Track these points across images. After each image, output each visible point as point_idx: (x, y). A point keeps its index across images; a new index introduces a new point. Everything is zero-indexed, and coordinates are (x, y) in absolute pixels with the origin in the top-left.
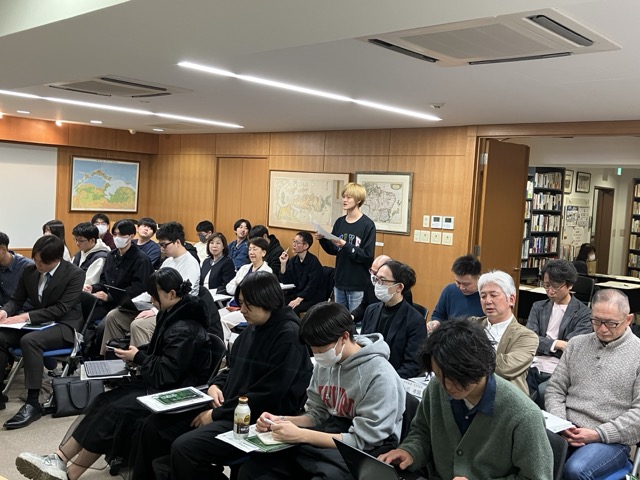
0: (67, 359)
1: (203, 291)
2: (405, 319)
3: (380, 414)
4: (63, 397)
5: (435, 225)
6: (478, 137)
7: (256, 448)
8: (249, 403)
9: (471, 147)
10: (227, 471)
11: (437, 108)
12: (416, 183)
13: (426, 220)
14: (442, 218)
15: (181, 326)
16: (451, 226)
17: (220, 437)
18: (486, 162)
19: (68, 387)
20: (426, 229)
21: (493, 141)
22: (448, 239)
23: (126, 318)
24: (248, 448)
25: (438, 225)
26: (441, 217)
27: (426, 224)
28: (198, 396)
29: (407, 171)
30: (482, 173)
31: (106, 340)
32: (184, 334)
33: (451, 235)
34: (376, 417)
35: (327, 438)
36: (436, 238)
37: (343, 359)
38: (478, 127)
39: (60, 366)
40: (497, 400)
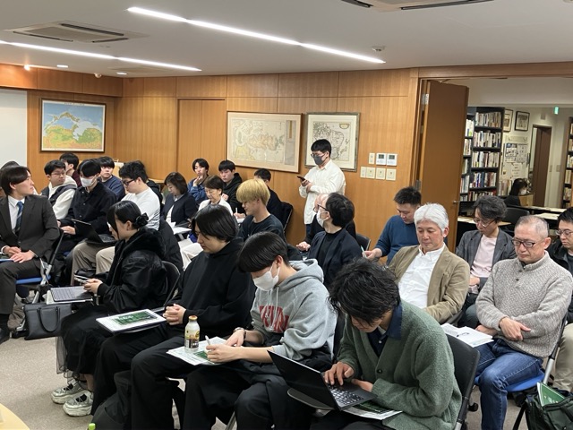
0: (37, 287)
3: (309, 327)
4: (34, 322)
5: (379, 161)
6: (419, 79)
7: (204, 362)
9: (413, 88)
10: (182, 385)
11: (379, 50)
12: (363, 123)
13: (372, 157)
14: (386, 155)
15: (137, 256)
16: (394, 162)
17: (171, 352)
18: (427, 103)
19: (39, 312)
20: (371, 166)
21: (433, 82)
22: (391, 175)
24: (194, 360)
25: (383, 162)
26: (385, 154)
27: (371, 161)
28: (152, 317)
29: (355, 111)
30: (423, 113)
31: (75, 270)
32: (140, 263)
33: (394, 171)
34: (304, 330)
36: (380, 174)
38: (419, 69)
39: (32, 293)
40: (404, 325)
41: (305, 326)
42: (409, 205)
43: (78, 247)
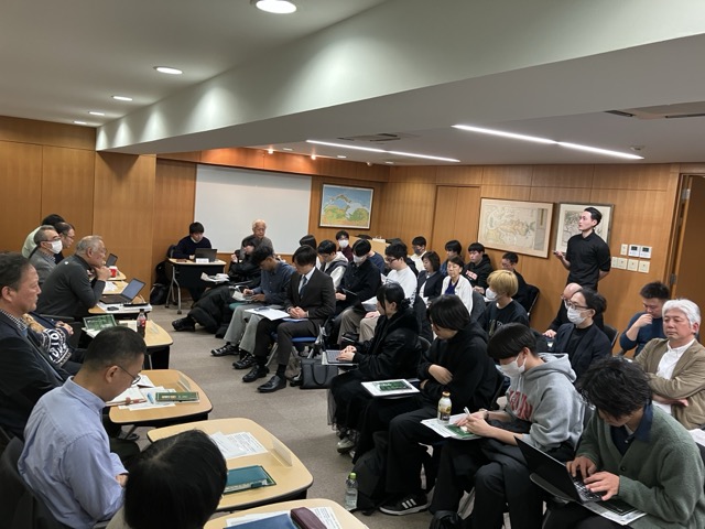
0: (312, 345)
1: (418, 299)
2: (592, 341)
3: (552, 423)
4: (308, 374)
5: (632, 253)
6: (680, 174)
7: (453, 435)
8: (450, 397)
9: (673, 183)
10: (430, 450)
11: (638, 150)
12: (616, 214)
13: (624, 249)
14: (640, 247)
15: (398, 334)
16: (648, 255)
17: (424, 422)
18: (688, 197)
19: (312, 366)
20: (623, 256)
21: (697, 178)
22: (645, 267)
23: (356, 316)
24: (446, 433)
25: (636, 254)
26: (638, 247)
27: (623, 252)
28: (408, 388)
29: (609, 202)
30: (683, 206)
31: (342, 332)
32: (401, 340)
33: (648, 263)
34: (547, 425)
35: (510, 435)
36: (633, 266)
37: (526, 370)
38: (681, 164)
39: (307, 348)
40: (653, 430)
41: (549, 421)
42: (656, 300)
43: (346, 312)
